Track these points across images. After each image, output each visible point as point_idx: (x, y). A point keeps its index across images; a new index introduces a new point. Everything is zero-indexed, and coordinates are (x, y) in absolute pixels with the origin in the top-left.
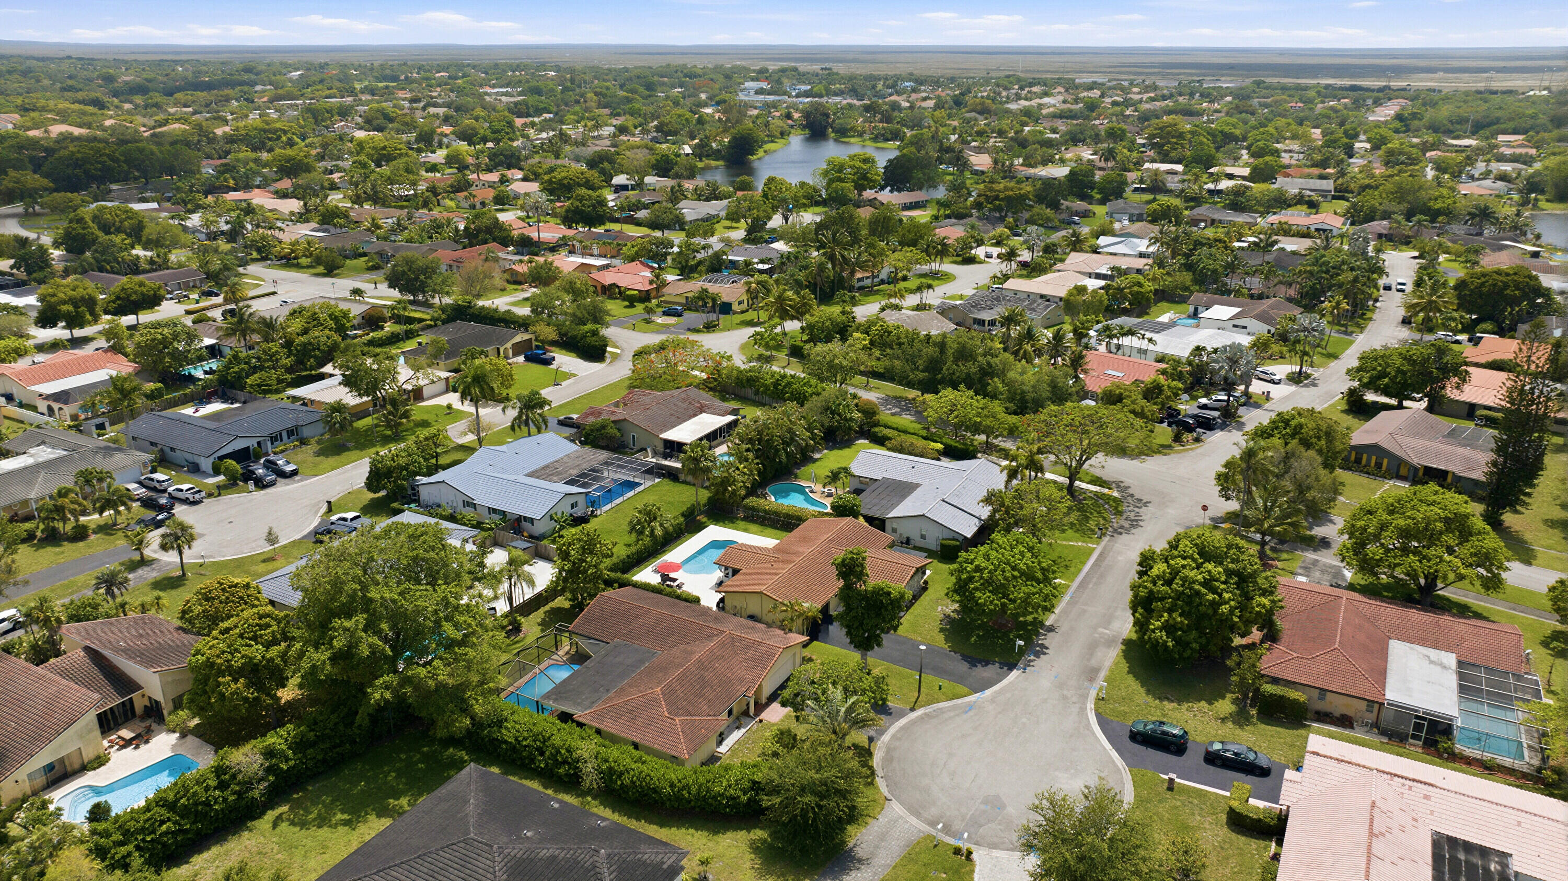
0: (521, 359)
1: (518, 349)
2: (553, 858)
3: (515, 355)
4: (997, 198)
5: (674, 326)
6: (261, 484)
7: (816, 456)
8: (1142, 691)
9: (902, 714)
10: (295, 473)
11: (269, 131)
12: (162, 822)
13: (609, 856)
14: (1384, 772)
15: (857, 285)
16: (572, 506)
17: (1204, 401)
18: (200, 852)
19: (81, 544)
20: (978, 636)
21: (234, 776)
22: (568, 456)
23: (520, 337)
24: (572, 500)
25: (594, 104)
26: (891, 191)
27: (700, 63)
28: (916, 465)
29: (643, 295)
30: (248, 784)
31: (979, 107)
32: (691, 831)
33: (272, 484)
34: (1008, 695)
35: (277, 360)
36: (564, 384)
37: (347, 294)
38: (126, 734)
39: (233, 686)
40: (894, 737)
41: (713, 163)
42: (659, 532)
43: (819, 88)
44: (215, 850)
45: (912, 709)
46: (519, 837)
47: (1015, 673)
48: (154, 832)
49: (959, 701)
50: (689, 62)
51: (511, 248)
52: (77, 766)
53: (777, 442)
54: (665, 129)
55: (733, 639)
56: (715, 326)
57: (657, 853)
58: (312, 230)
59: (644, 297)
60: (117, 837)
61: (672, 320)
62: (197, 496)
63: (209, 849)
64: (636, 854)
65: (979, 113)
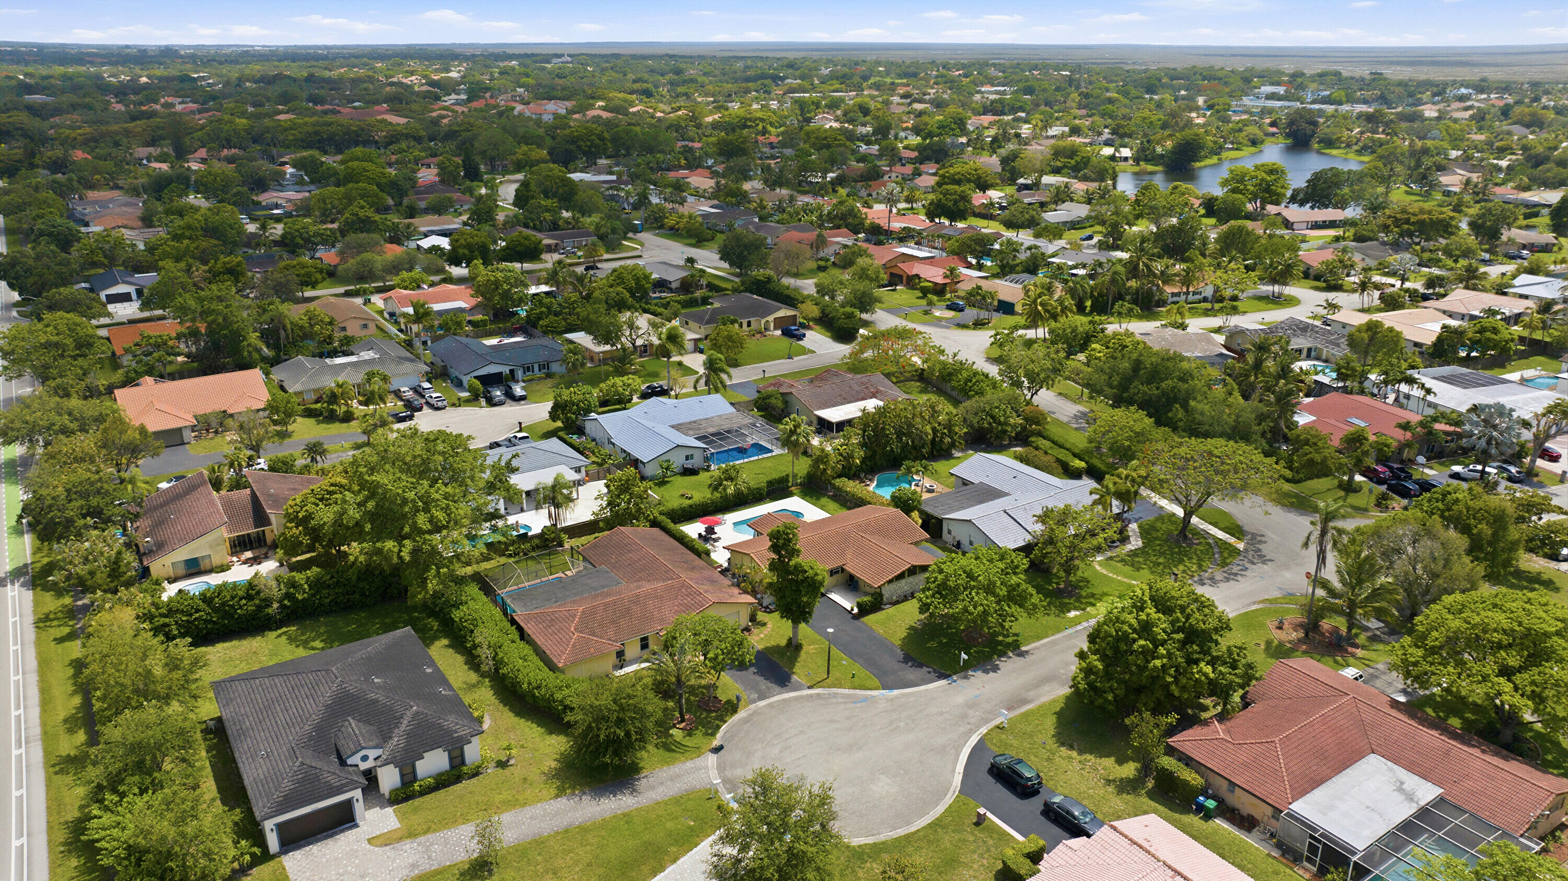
0: (779, 332)
1: (779, 323)
2: (376, 701)
3: (775, 329)
4: (1407, 221)
5: (947, 319)
6: (491, 403)
7: (957, 454)
8: (1052, 732)
9: (798, 688)
10: (522, 398)
11: (750, 120)
12: (197, 611)
13: (417, 713)
14: (1170, 867)
15: (1170, 300)
16: (687, 458)
17: (1457, 468)
18: (224, 641)
19: (345, 425)
20: (940, 643)
21: (258, 593)
22: (720, 416)
23: (784, 312)
24: (689, 452)
25: (1074, 105)
26: (1312, 208)
27: (1230, 64)
28: (1019, 475)
29: (938, 288)
30: (268, 602)
31: (1527, 119)
32: (534, 725)
33: (501, 404)
34: (911, 699)
35: (574, 308)
36: (796, 359)
37: (682, 263)
38: (249, 554)
39: (294, 530)
40: (770, 706)
41: (1150, 168)
42: (731, 490)
43: (1340, 94)
44: (235, 643)
45: (809, 688)
46: (367, 680)
47: (943, 682)
48: (191, 615)
49: (858, 692)
50: (1218, 63)
51: (862, 236)
52: (208, 567)
53: (890, 431)
54: (1121, 131)
55: (684, 585)
56: (984, 324)
57: (457, 724)
58: (712, 207)
59: (939, 290)
60: (164, 611)
61: (950, 314)
62: (440, 404)
63: (231, 640)
64: (440, 718)
65: (1528, 126)
